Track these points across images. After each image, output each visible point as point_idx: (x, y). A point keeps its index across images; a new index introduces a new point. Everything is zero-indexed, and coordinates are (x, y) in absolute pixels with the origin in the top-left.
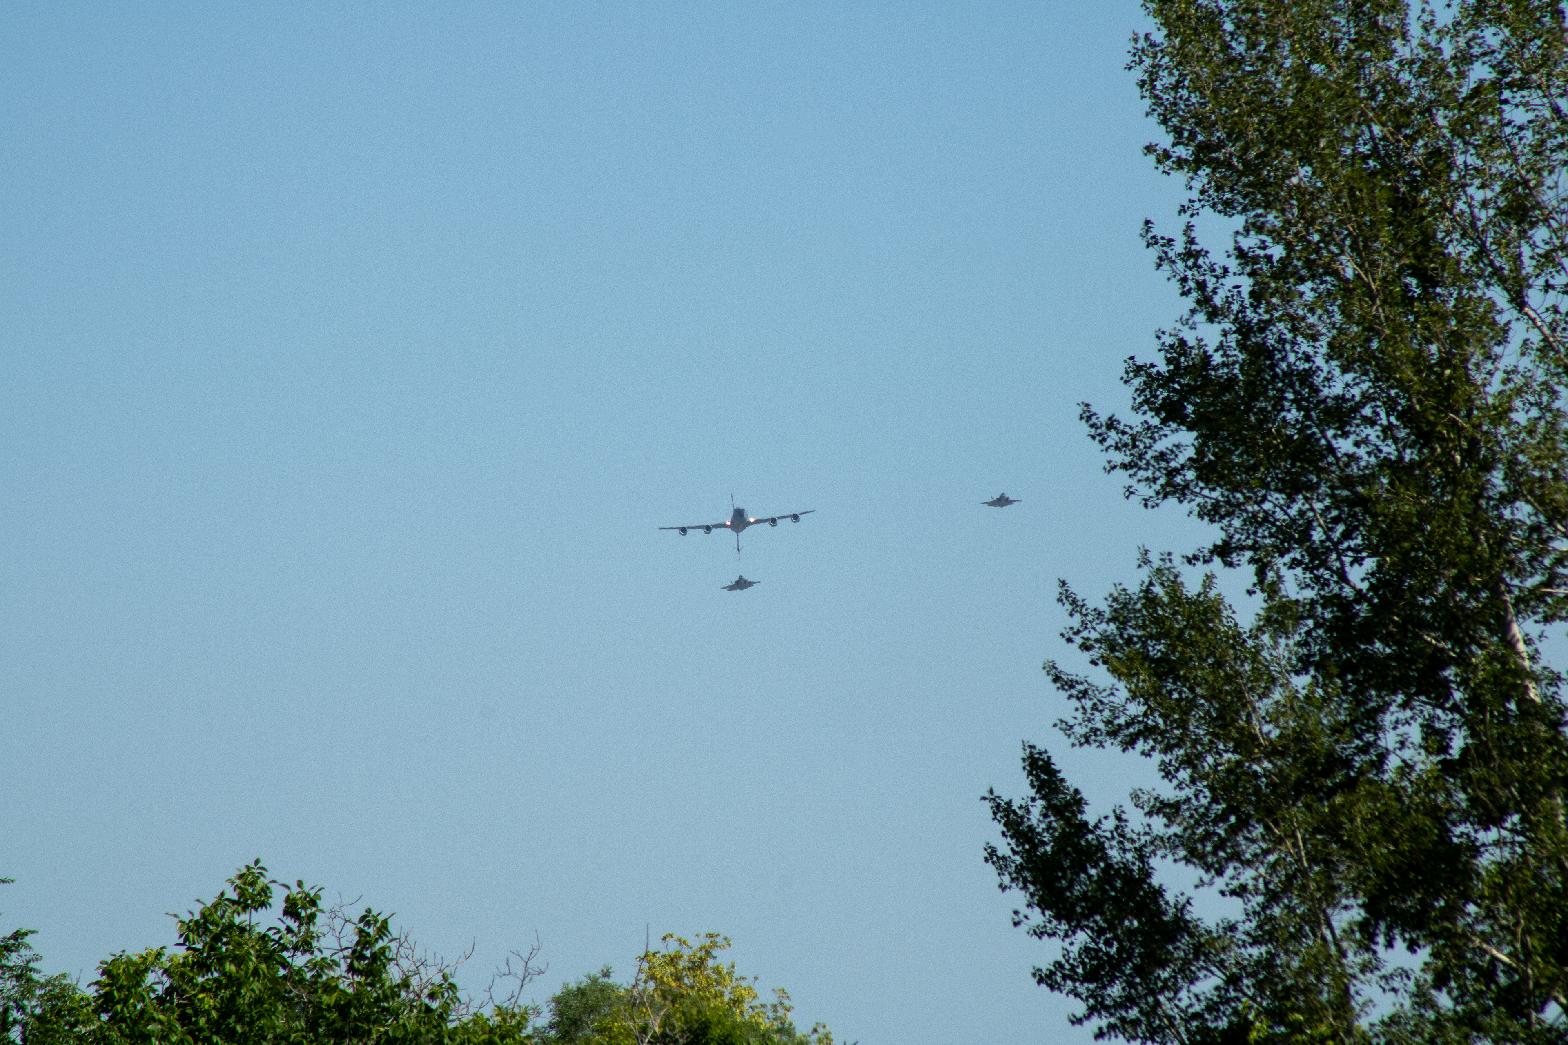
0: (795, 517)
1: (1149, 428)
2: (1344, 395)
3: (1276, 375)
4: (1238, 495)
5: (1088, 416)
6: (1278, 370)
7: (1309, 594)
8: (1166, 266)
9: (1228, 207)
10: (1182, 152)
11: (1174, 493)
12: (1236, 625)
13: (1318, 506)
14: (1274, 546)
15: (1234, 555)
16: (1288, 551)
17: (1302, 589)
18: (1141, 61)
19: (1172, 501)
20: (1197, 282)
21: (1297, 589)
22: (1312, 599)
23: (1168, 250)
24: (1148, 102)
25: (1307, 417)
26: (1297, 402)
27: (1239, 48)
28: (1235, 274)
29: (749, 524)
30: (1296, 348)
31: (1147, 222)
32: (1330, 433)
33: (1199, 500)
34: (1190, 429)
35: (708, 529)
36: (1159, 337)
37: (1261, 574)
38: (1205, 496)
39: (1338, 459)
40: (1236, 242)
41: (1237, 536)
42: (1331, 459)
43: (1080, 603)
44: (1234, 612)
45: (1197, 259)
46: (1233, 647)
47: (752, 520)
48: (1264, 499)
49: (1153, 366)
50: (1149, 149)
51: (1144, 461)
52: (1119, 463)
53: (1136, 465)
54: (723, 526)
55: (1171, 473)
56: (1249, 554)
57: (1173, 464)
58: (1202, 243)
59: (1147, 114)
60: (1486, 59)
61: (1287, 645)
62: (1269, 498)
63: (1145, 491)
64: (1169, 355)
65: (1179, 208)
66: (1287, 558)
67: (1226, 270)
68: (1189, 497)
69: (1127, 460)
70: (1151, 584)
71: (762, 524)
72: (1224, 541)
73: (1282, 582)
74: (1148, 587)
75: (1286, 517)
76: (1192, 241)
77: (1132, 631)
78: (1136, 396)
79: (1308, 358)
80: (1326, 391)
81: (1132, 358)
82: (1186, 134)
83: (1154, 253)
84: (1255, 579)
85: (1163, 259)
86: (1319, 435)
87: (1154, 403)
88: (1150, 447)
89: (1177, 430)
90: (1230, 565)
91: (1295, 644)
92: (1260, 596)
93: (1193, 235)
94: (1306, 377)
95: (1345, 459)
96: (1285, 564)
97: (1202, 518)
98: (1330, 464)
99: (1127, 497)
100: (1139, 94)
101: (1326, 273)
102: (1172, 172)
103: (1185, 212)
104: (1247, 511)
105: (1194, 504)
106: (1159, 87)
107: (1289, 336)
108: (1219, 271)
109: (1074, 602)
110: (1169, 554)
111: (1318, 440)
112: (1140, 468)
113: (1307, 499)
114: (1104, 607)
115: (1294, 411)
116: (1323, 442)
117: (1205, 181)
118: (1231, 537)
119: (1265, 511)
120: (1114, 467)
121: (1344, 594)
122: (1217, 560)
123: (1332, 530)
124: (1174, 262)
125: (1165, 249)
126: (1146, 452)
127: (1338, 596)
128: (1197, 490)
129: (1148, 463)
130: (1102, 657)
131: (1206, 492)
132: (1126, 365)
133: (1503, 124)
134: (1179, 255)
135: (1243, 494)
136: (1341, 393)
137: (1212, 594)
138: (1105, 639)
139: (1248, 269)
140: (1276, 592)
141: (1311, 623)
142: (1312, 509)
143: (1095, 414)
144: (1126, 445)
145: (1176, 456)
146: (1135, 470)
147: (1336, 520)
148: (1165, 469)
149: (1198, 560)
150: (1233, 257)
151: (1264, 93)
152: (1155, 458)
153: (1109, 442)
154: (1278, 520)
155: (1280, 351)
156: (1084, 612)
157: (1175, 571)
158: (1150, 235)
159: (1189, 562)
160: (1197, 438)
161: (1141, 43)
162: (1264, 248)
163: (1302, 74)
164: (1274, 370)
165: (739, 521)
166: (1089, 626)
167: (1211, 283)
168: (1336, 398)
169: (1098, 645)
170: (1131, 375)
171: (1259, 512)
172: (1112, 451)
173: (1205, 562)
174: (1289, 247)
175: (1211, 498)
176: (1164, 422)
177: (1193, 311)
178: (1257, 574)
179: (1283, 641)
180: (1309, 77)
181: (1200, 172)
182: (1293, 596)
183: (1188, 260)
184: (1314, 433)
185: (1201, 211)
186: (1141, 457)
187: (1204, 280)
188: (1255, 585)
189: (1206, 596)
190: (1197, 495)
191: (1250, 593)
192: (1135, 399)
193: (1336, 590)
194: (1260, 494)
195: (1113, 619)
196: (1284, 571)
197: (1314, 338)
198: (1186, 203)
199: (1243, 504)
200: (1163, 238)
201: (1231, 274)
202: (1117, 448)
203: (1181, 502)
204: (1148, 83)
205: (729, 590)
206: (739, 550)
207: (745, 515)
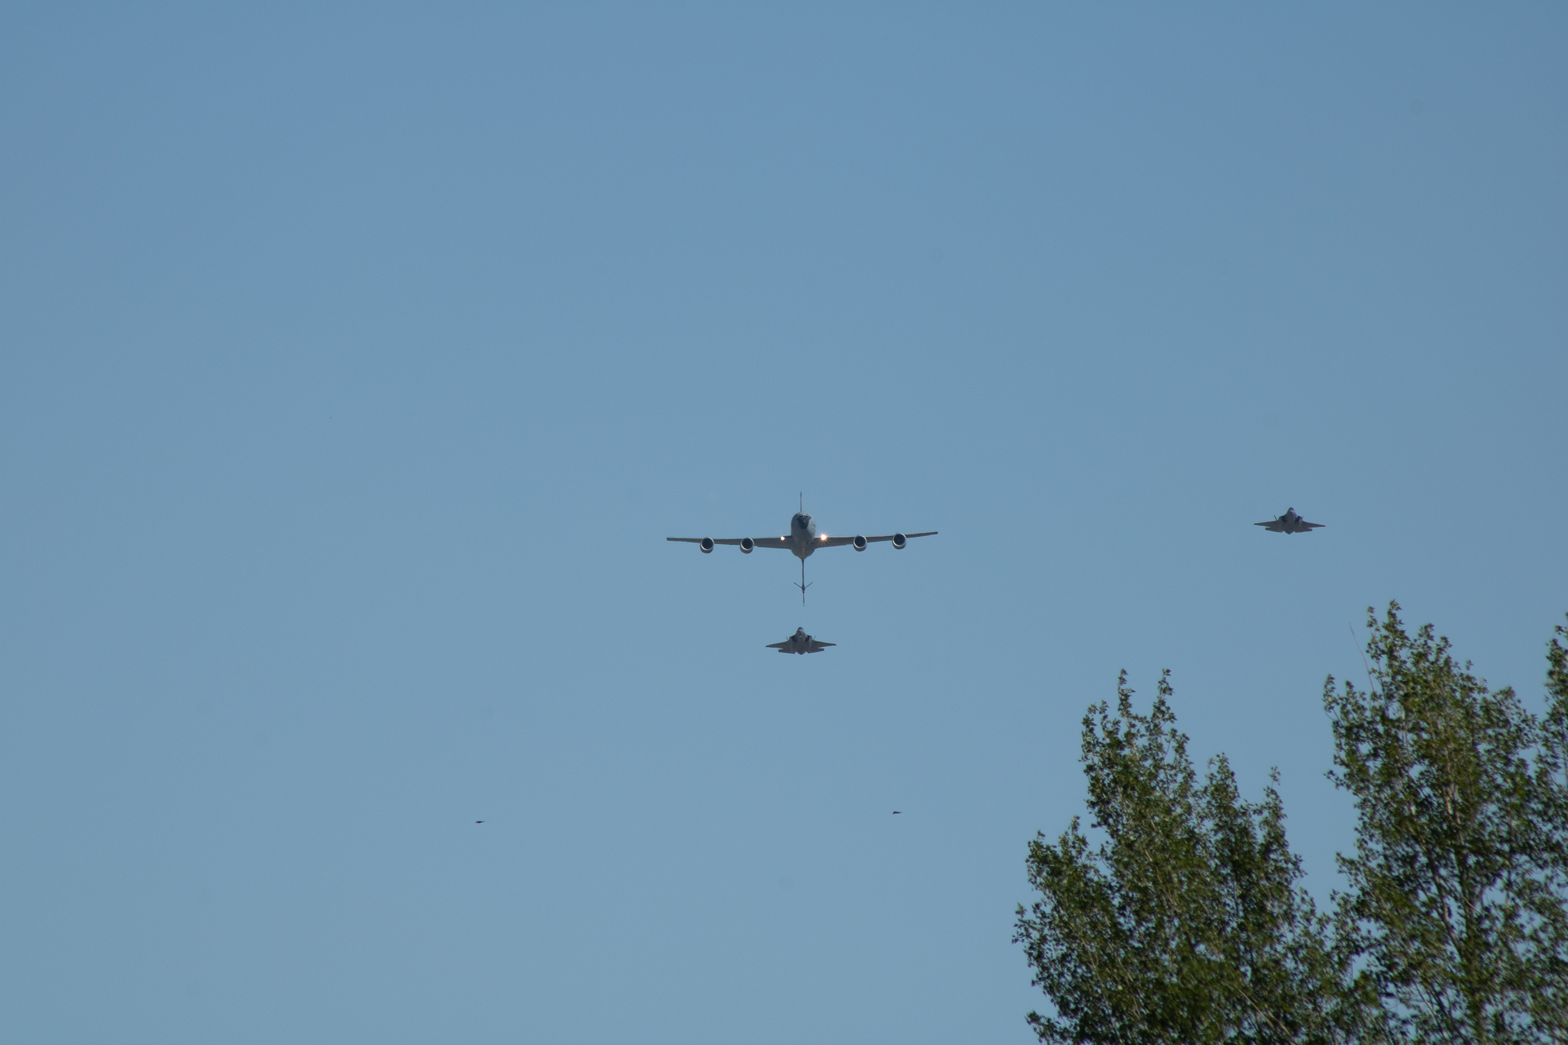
0: (899, 540)
10: (1067, 1024)
18: (1028, 936)
24: (1035, 970)
27: (1127, 922)
29: (818, 543)
35: (747, 544)
47: (824, 537)
50: (1033, 1019)
54: (774, 542)
59: (1034, 983)
60: (1372, 950)
71: (841, 546)
82: (1071, 1007)
100: (1026, 962)
133: (1385, 1017)
161: (1030, 916)
163: (1187, 954)
165: (803, 537)
180: (1193, 957)
204: (1037, 954)
205: (780, 651)
206: (803, 588)
207: (810, 527)
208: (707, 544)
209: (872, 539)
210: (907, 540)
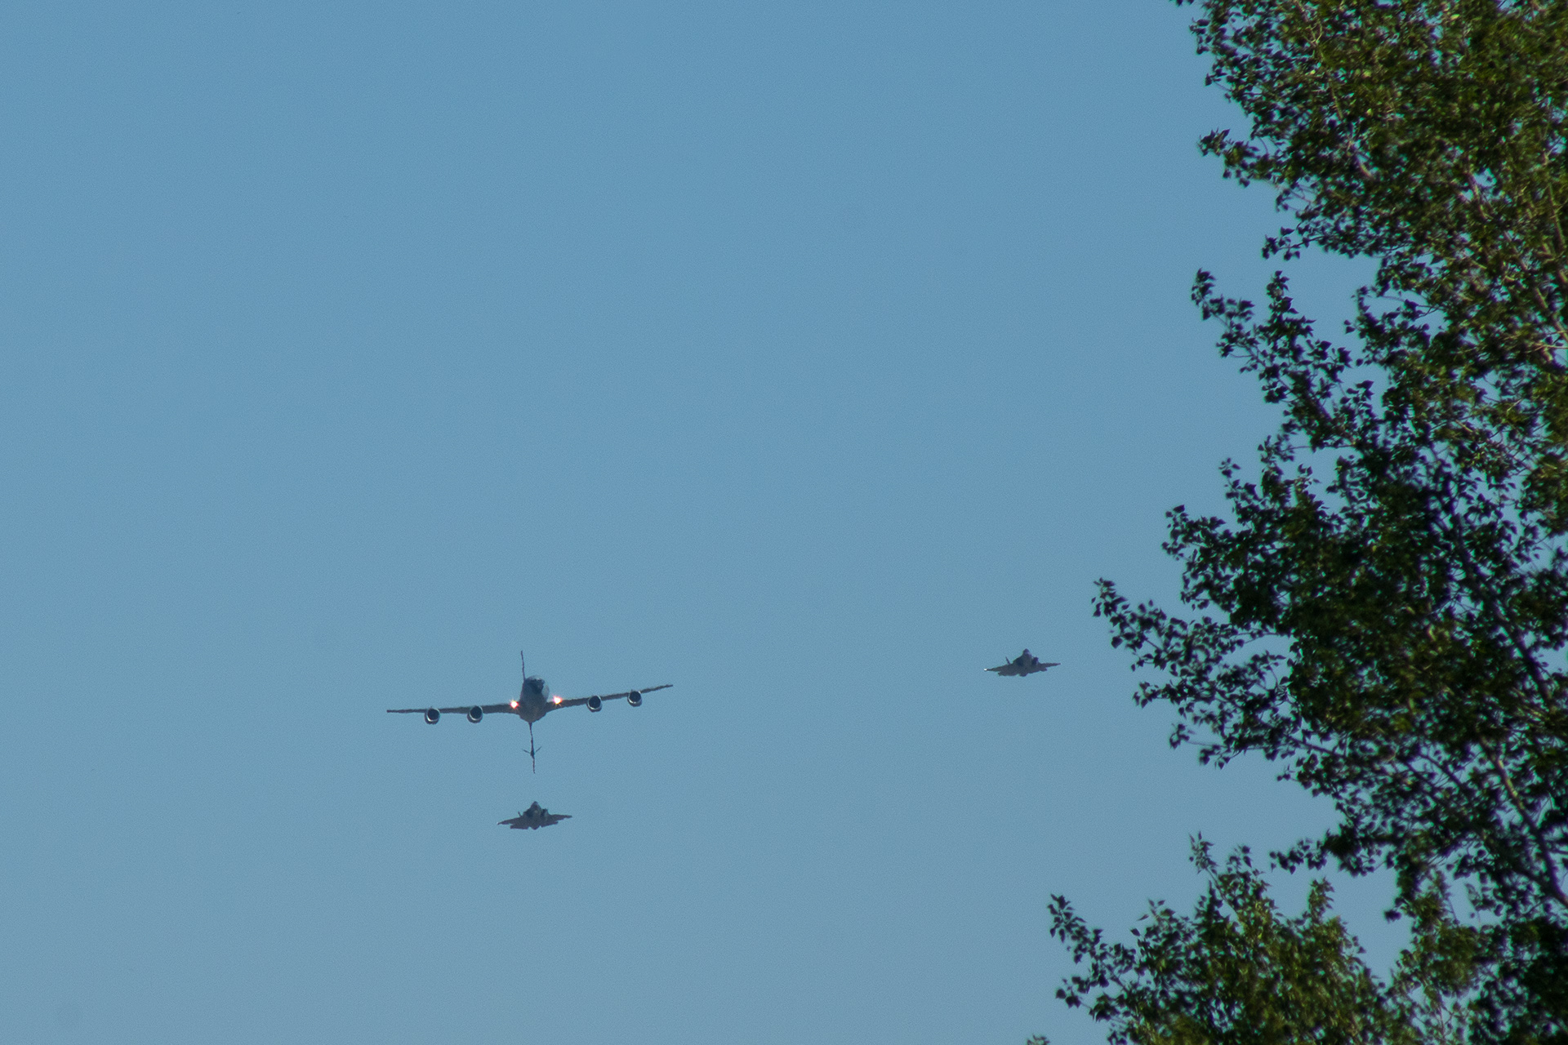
0: (635, 697)
1: (1211, 630)
2: (1554, 572)
3: (1433, 537)
4: (1370, 745)
5: (1110, 604)
6: (1436, 528)
7: (1489, 919)
8: (1238, 350)
9: (1346, 242)
10: (1266, 147)
11: (1257, 740)
12: (1367, 972)
13: (1510, 766)
14: (1429, 834)
15: (1363, 852)
16: (1455, 844)
17: (1478, 909)
19: (1256, 754)
20: (1293, 375)
21: (1472, 909)
22: (1497, 929)
23: (1242, 321)
24: (1210, 59)
25: (1489, 609)
26: (1472, 581)
28: (1359, 362)
29: (552, 706)
30: (1467, 491)
31: (1203, 276)
32: (1529, 639)
33: (1302, 753)
34: (1283, 630)
35: (476, 713)
36: (1227, 473)
37: (1409, 883)
38: (1310, 747)
39: (1540, 682)
40: (1362, 307)
41: (1366, 820)
42: (1530, 684)
43: (1091, 936)
44: (1361, 950)
45: (1292, 338)
46: (1362, 1010)
47: (557, 700)
48: (1415, 751)
49: (1216, 522)
50: (1211, 143)
51: (1205, 685)
52: (1162, 687)
53: (1192, 691)
54: (505, 708)
55: (1253, 706)
56: (1388, 848)
57: (1255, 690)
58: (1302, 308)
59: (1209, 81)
61: (1456, 1007)
62: (1424, 751)
63: (1206, 735)
64: (1244, 504)
65: (1263, 244)
66: (1454, 857)
67: (1344, 356)
68: (1283, 748)
69: (1176, 681)
70: (1214, 902)
71: (574, 707)
72: (1343, 828)
73: (1446, 896)
74: (1210, 908)
75: (1452, 785)
76: (1286, 305)
77: (1183, 986)
78: (1188, 575)
79: (1487, 508)
80: (1524, 568)
81: (1180, 509)
82: (1277, 117)
83: (1218, 327)
84: (1397, 891)
85: (1233, 339)
86: (1509, 642)
87: (1220, 588)
88: (1218, 659)
89: (1260, 633)
90: (1357, 870)
91: (1470, 1006)
92: (1407, 922)
93: (1286, 294)
94: (1488, 541)
95: (1555, 685)
96: (1449, 867)
97: (1306, 785)
98: (1530, 693)
99: (1174, 744)
100: (1195, 47)
101: (1520, 359)
102: (1252, 181)
103: (1275, 250)
104: (1383, 772)
105: (1291, 761)
106: (1230, 33)
107: (1454, 469)
108: (1332, 357)
109: (1081, 934)
110: (1246, 850)
111: (1510, 649)
112: (1198, 697)
113: (1490, 753)
114: (1130, 943)
115: (1466, 601)
116: (1517, 653)
117: (1312, 197)
118: (1357, 820)
119: (1416, 774)
120: (1154, 695)
121: (1552, 919)
122: (1332, 861)
123: (1533, 807)
124: (1252, 342)
125: (1236, 320)
126: (1209, 668)
127: (1542, 922)
128: (1298, 735)
129: (1213, 690)
130: (1131, 1029)
131: (1314, 740)
132: (1170, 521)
134: (1262, 329)
135: (1378, 743)
136: (1549, 567)
137: (1327, 917)
138: (1133, 999)
139: (1384, 353)
140: (1437, 913)
141: (1494, 968)
142: (1497, 771)
143: (1121, 600)
144: (1173, 656)
145: (1261, 675)
146: (1189, 699)
147: (1539, 791)
148: (1242, 698)
149: (1299, 861)
150: (1356, 333)
151: (1413, 44)
152: (1224, 679)
153: (1147, 648)
154: (1439, 789)
155: (1439, 495)
156: (1098, 952)
157: (1258, 879)
158: (1208, 297)
159: (1284, 863)
160: (1294, 648)
162: (1414, 315)
164: (1429, 529)
165: (534, 702)
166: (1107, 975)
167: (1318, 377)
168: (1542, 576)
169: (1122, 1009)
170: (1180, 540)
171: (1404, 775)
172: (1149, 665)
173: (1311, 864)
174: (1456, 313)
175: (1322, 750)
176: (1240, 619)
177: (1288, 427)
178: (1400, 883)
179: (1448, 1001)
180: (1494, 18)
181: (1301, 181)
182: (1465, 921)
183: (1276, 338)
184: (1502, 638)
185: (1302, 249)
186: (1201, 675)
187: (1307, 372)
188: (1398, 902)
189: (1315, 921)
190: (1296, 744)
191: (1391, 915)
192: (1187, 581)
193: (1539, 912)
194: (1408, 744)
195: (1150, 964)
196: (1449, 876)
197: (1499, 472)
198: (1277, 236)
199: (1377, 759)
200: (1231, 302)
201: (1352, 363)
202: (1159, 662)
203: (1271, 756)
204: (1211, 27)
205: (512, 827)
206: (532, 754)
207: (544, 691)
208: (433, 715)
209: (604, 698)
210: (643, 695)
